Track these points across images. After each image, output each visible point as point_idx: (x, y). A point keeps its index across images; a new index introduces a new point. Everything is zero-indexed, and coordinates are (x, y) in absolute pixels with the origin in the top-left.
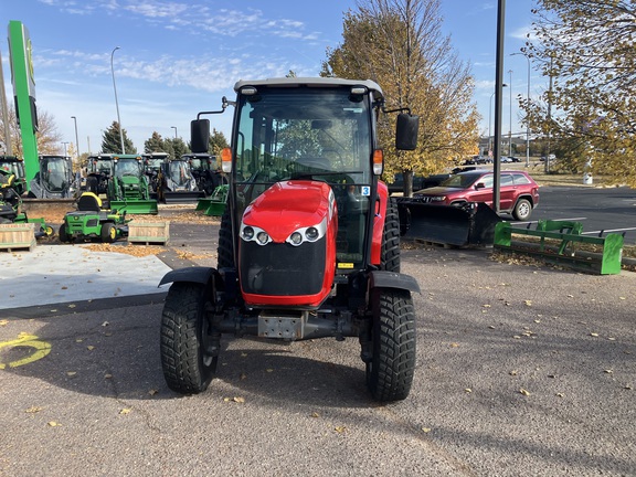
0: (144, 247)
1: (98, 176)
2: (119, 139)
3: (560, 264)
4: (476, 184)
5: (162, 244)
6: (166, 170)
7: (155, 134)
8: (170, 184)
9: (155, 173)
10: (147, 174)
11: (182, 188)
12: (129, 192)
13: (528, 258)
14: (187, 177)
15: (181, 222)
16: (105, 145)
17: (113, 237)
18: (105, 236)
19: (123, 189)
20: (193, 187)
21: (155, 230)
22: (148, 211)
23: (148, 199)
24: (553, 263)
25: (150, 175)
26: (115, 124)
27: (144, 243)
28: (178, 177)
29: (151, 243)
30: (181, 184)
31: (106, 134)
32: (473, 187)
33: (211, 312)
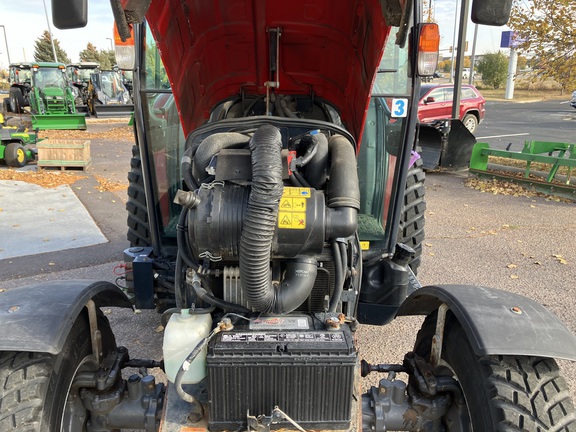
0: (57, 173)
1: (22, 87)
2: (51, 49)
3: (556, 195)
4: (425, 98)
5: (81, 169)
6: (96, 81)
7: (89, 45)
8: (100, 96)
9: (85, 84)
10: (75, 85)
11: (114, 102)
12: (53, 105)
13: (514, 186)
14: (119, 88)
15: (110, 139)
16: (37, 55)
17: (21, 159)
18: (9, 159)
19: (45, 101)
20: (126, 100)
21: (71, 153)
22: (75, 126)
23: (75, 112)
24: (546, 193)
25: (79, 87)
26: (46, 33)
27: (59, 168)
28: (110, 89)
29: (68, 168)
30: (113, 97)
31: (38, 44)
32: (422, 102)
33: (89, 389)
